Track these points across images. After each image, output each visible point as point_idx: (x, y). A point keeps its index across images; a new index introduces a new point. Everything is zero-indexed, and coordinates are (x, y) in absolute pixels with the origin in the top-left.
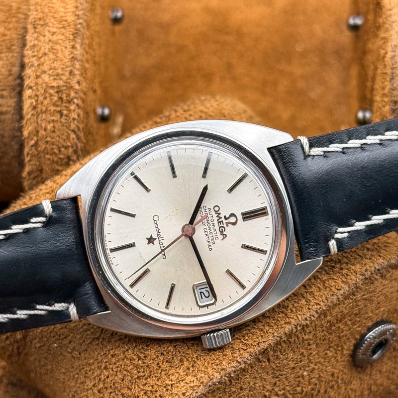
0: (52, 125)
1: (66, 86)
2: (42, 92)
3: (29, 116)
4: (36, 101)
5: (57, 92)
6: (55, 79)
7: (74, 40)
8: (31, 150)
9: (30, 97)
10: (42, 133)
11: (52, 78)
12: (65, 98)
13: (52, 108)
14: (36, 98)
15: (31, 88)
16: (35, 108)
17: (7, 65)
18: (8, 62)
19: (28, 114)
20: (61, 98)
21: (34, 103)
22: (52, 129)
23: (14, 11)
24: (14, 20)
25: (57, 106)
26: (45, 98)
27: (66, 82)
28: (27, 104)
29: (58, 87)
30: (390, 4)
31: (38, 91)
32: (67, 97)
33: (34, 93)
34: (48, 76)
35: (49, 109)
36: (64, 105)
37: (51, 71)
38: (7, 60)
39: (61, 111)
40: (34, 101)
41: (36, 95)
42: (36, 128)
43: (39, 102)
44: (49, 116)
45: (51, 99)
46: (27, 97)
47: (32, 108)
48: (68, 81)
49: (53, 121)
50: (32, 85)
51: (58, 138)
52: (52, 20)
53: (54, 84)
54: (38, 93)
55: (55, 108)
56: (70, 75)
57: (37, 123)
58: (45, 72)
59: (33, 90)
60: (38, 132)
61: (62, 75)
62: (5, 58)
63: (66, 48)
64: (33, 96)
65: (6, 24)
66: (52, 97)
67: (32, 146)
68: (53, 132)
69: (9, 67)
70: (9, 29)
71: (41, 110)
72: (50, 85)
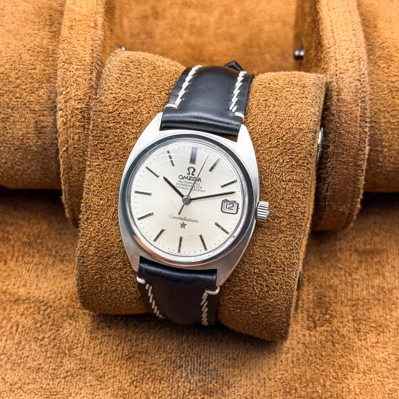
0: (78, 135)
1: (87, 108)
2: (70, 112)
3: (61, 130)
4: (66, 119)
5: (80, 112)
6: (79, 103)
7: (91, 73)
8: (63, 154)
9: (61, 116)
10: (71, 141)
11: (77, 102)
12: (86, 116)
13: (78, 124)
14: (66, 117)
15: (62, 110)
16: (65, 124)
17: (46, 92)
18: (47, 90)
19: (60, 128)
20: (84, 116)
21: (65, 121)
22: (78, 139)
23: (50, 52)
24: (50, 59)
25: (81, 122)
26: (72, 117)
27: (87, 105)
28: (59, 122)
29: (81, 108)
30: (329, 44)
31: (67, 112)
32: (87, 115)
33: (64, 113)
34: (73, 101)
35: (75, 124)
36: (86, 121)
37: (76, 97)
38: (47, 88)
39: (84, 125)
40: (64, 119)
41: (66, 115)
42: (66, 138)
43: (68, 120)
44: (75, 129)
45: (77, 118)
46: (59, 116)
47: (63, 124)
48: (88, 104)
49: (78, 133)
50: (63, 107)
51: (82, 145)
52: (75, 60)
53: (78, 107)
54: (67, 113)
55: (80, 124)
56: (90, 100)
57: (67, 134)
58: (71, 98)
59: (64, 111)
60: (68, 141)
61: (84, 99)
62: (45, 87)
63: (85, 80)
64: (63, 115)
65: (45, 62)
66: (77, 116)
67: (64, 151)
68: (79, 140)
69: (49, 94)
70: (48, 66)
71: (70, 125)
72: (75, 107)
